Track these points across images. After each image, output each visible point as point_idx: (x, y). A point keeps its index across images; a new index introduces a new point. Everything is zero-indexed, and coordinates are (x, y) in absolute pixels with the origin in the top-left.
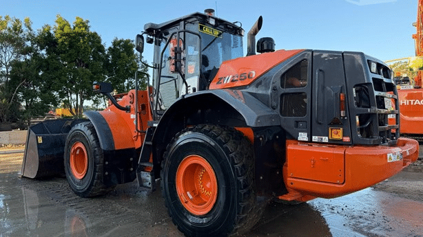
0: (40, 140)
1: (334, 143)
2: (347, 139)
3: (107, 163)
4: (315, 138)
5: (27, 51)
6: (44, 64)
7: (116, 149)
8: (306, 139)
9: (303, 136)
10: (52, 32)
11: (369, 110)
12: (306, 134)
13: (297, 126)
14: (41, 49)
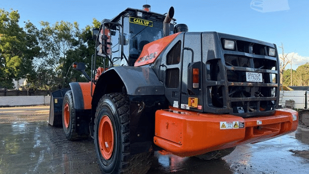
0: (56, 101)
1: (193, 110)
2: (200, 107)
3: (78, 118)
4: (183, 106)
5: (76, 43)
6: (86, 52)
7: (85, 108)
8: (177, 106)
9: (176, 104)
10: (91, 30)
11: (216, 82)
12: (177, 102)
13: (173, 95)
14: (84, 42)
